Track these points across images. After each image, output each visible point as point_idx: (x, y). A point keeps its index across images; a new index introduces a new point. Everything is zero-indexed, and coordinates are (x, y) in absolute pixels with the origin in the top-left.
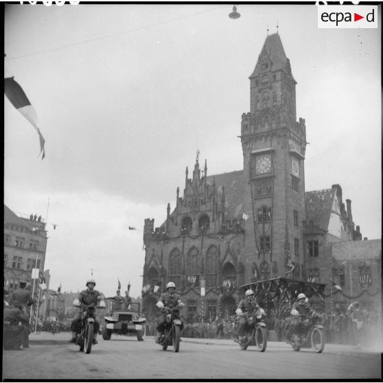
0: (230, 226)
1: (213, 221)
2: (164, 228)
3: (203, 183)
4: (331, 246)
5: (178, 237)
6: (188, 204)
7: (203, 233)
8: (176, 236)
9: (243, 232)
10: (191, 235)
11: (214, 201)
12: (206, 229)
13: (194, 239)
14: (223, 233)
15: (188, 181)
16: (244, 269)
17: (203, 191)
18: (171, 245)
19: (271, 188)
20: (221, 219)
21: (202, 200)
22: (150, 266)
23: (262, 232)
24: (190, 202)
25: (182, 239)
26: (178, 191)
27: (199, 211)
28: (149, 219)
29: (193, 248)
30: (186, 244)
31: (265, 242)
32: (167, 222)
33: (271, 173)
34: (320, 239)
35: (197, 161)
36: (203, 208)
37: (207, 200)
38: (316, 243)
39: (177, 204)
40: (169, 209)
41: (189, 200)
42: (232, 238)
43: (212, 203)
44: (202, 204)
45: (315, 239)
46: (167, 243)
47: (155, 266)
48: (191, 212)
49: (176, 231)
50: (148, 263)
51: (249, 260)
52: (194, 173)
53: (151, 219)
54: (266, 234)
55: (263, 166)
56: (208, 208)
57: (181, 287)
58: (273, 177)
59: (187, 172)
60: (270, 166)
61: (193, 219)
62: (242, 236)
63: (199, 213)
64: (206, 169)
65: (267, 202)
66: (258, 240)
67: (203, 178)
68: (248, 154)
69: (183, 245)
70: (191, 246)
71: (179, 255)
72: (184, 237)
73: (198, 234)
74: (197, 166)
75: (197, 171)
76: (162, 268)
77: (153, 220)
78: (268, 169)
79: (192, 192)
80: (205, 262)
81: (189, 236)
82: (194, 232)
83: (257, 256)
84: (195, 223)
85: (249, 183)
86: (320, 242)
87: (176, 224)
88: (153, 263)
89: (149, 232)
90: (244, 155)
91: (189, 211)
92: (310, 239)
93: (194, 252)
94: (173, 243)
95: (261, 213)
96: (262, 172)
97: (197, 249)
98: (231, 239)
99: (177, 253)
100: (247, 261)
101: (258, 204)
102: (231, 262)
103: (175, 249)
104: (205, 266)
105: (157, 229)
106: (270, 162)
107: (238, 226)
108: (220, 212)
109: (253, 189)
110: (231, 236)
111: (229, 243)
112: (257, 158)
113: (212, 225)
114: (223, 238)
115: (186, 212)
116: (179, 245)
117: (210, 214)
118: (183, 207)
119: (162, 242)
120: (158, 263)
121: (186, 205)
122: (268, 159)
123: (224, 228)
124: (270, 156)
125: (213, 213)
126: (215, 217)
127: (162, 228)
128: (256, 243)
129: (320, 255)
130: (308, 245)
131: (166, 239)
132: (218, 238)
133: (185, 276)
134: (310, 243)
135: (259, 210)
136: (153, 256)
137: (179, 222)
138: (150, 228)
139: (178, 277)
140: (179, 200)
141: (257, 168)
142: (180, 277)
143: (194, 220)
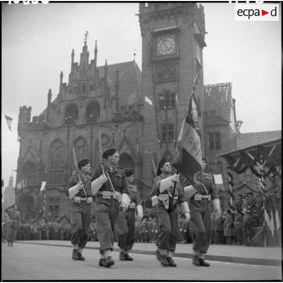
0: (126, 113)
1: (105, 108)
2: (44, 116)
3: (93, 66)
4: (236, 137)
5: (61, 127)
6: (73, 90)
7: (92, 122)
8: (58, 126)
9: (142, 119)
10: (76, 124)
11: (106, 86)
12: (96, 117)
13: (81, 128)
14: (117, 120)
15: (74, 65)
16: (142, 160)
17: (93, 75)
18: (53, 136)
19: (175, 70)
20: (114, 105)
21: (91, 86)
22: (26, 159)
23: (164, 119)
24: (76, 88)
25: (66, 129)
26: (62, 75)
27: (87, 98)
28: (25, 107)
29: (80, 138)
30: (71, 134)
31: (168, 130)
32: (48, 110)
33: (176, 54)
34: (223, 131)
35: (85, 43)
36: (92, 94)
37: (97, 85)
38: (218, 135)
39: (60, 90)
40: (50, 95)
41: (75, 85)
42: (129, 126)
43: (103, 89)
44: (91, 90)
45: (217, 130)
46: (47, 133)
47: (32, 159)
48: (77, 98)
49: (58, 120)
50: (23, 155)
51: (149, 151)
52: (82, 55)
53: (27, 107)
54: (169, 122)
55: (167, 47)
56: (99, 94)
57: (64, 183)
58: (179, 58)
59: (73, 55)
60: (174, 46)
61: (79, 106)
62: (141, 124)
63: (87, 100)
64: (96, 51)
65: (170, 86)
66: (160, 128)
67: (92, 61)
68: (148, 34)
69: (68, 136)
70: (77, 136)
71: (62, 146)
72: (69, 127)
73: (85, 123)
74: (85, 48)
75: (85, 54)
76: (41, 161)
77: (30, 108)
78: (171, 50)
79: (79, 76)
80: (93, 154)
81: (74, 125)
82: (81, 121)
83: (159, 146)
84: (82, 112)
85: (149, 66)
86: (222, 133)
87: (59, 113)
88: (29, 155)
89: (25, 121)
90: (143, 35)
91: (75, 97)
92: (212, 130)
93: (80, 143)
94: (54, 134)
95: (162, 98)
96: (164, 54)
97: (83, 139)
98: (126, 127)
99: (59, 145)
100: (146, 152)
101: (160, 89)
102: (128, 152)
103: (57, 140)
104: (93, 159)
105: (35, 118)
106: (174, 43)
107: (135, 113)
108: (113, 98)
109: (154, 72)
110: (127, 124)
111: (125, 131)
112: (159, 38)
113: (103, 113)
114: (116, 126)
115: (70, 98)
116: (63, 136)
117: (101, 101)
118: (67, 93)
119: (41, 133)
120: (36, 156)
121: (71, 92)
122: (171, 40)
123: (118, 115)
124: (174, 36)
125: (105, 99)
126: (107, 104)
127: (41, 117)
128: (158, 131)
129: (222, 147)
130: (208, 137)
131: (46, 129)
132: (110, 127)
133: (69, 171)
134: (211, 135)
135: (160, 95)
136: (30, 147)
137: (63, 110)
138: (27, 116)
139: (60, 171)
140: (63, 85)
141: (158, 49)
142: (62, 171)
143: (82, 107)
